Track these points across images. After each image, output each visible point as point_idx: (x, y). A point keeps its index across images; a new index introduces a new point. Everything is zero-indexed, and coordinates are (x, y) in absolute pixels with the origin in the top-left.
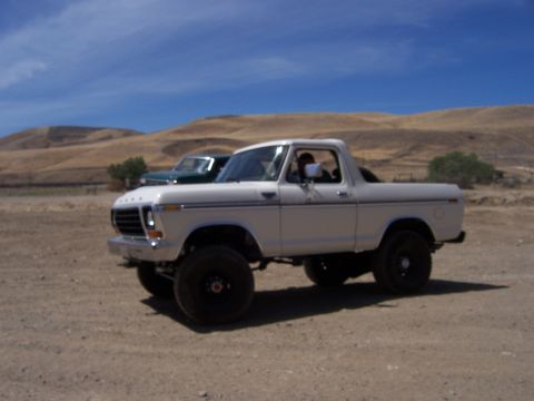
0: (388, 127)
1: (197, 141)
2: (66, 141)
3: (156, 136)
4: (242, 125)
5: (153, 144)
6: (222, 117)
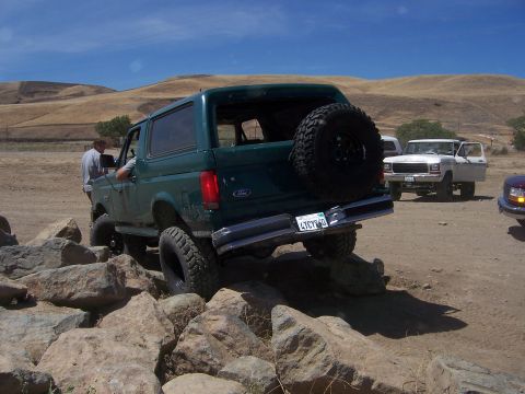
0: (358, 92)
2: (37, 97)
3: (130, 94)
5: (128, 102)
6: (195, 77)
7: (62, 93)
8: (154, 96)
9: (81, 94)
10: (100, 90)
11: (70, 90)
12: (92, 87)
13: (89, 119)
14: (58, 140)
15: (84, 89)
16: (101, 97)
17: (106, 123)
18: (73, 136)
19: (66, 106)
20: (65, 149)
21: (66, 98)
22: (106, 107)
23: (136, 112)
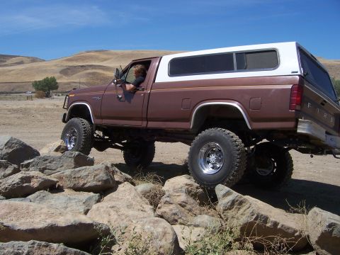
1: (82, 66)
3: (54, 62)
4: (110, 57)
5: (53, 68)
6: (96, 51)
7: (9, 61)
8: (71, 64)
9: (21, 63)
10: (34, 60)
11: (14, 60)
12: (29, 58)
13: (27, 80)
14: (7, 93)
15: (24, 59)
16: (35, 65)
17: (39, 82)
18: (17, 90)
19: (12, 70)
20: (14, 99)
21: (12, 65)
22: (39, 71)
23: (59, 74)
